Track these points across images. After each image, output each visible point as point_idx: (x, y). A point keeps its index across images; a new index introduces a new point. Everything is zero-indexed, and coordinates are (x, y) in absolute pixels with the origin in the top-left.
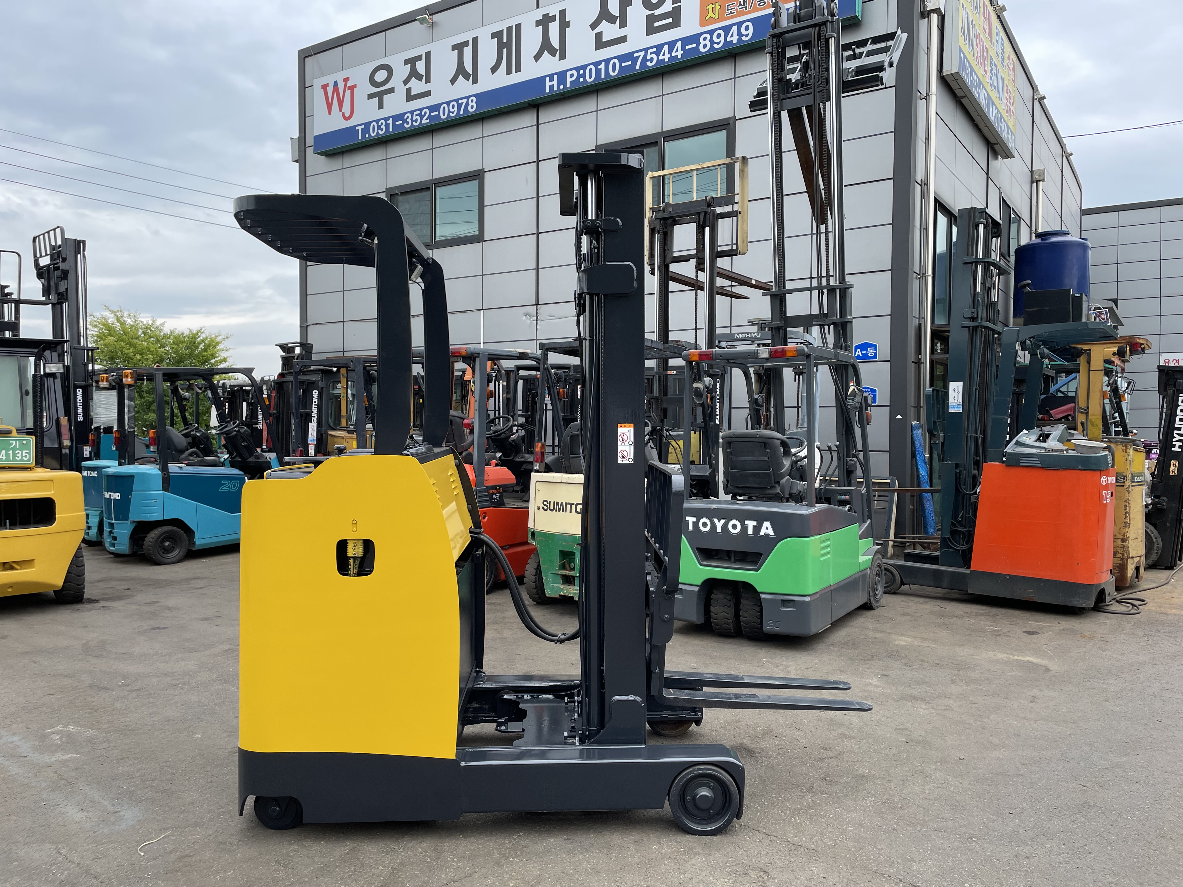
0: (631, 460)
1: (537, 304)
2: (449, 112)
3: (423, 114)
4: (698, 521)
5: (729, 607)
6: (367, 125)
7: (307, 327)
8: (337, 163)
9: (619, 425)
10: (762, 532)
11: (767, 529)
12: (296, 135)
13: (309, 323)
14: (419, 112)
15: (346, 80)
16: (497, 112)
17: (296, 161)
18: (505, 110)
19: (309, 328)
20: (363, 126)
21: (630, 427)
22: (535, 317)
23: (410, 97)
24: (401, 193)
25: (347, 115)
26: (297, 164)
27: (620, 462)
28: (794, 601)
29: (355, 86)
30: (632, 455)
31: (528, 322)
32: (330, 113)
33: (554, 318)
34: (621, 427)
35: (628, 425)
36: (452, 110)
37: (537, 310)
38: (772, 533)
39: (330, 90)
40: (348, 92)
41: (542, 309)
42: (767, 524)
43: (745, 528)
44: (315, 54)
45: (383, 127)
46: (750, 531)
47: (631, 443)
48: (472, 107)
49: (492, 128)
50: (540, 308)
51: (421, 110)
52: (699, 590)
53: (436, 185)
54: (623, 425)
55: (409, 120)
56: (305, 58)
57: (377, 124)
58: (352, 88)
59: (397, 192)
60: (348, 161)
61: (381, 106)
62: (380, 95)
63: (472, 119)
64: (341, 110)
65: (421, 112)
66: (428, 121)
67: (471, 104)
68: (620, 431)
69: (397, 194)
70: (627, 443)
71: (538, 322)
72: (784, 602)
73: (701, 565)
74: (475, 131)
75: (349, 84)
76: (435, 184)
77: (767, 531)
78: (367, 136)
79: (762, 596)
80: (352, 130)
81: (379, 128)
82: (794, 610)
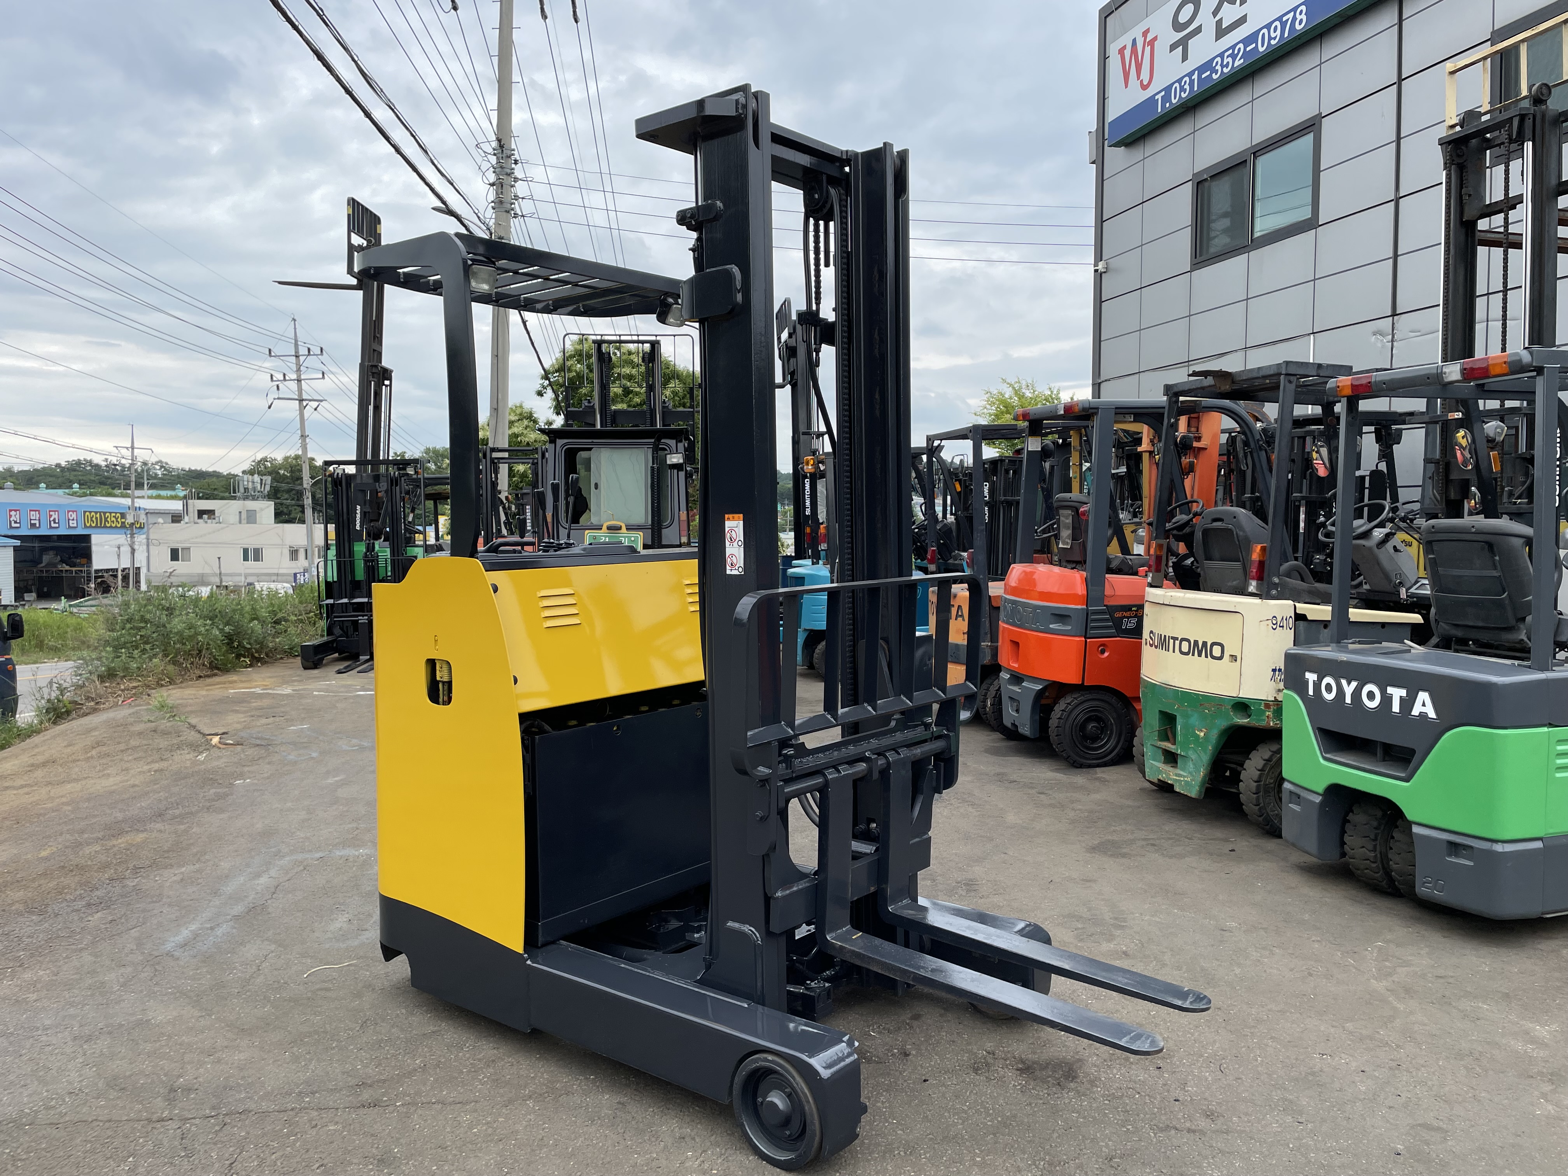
0: (740, 570)
1: (1394, 314)
2: (1270, 38)
3: (1236, 52)
4: (1320, 679)
5: (1374, 840)
6: (1168, 89)
7: (1100, 384)
8: (1137, 153)
9: (727, 516)
10: (1415, 712)
11: (1424, 705)
12: (1094, 128)
13: (1102, 378)
14: (1231, 51)
15: (1145, 34)
16: (1339, 20)
17: (1093, 163)
18: (1350, 13)
19: (1102, 385)
20: (1163, 93)
21: (739, 519)
22: (1390, 337)
23: (1221, 32)
24: (1211, 177)
25: (1145, 83)
26: (1094, 165)
27: (728, 572)
28: (1471, 847)
29: (1155, 38)
30: (741, 563)
31: (1379, 345)
32: (1126, 87)
33: (1419, 334)
34: (728, 519)
35: (736, 516)
36: (1273, 35)
37: (1393, 324)
38: (1432, 714)
39: (1127, 53)
40: (1148, 49)
41: (1401, 321)
42: (1423, 696)
43: (1387, 700)
44: (1116, 9)
45: (1187, 87)
46: (1396, 708)
47: (740, 543)
48: (1301, 22)
49: (1333, 47)
50: (1398, 320)
51: (1233, 47)
52: (1322, 803)
53: (1257, 154)
54: (731, 516)
55: (1218, 68)
56: (1106, 18)
57: (1180, 84)
58: (1152, 43)
59: (1205, 177)
60: (1150, 147)
61: (1185, 58)
62: (1183, 43)
63: (1304, 40)
64: (1138, 78)
65: (1233, 51)
66: (1242, 61)
67: (1299, 17)
68: (728, 524)
69: (1206, 180)
70: (735, 544)
71: (1395, 344)
72: (1454, 848)
73: (1325, 759)
74: (1309, 60)
75: (1150, 37)
76: (1254, 153)
77: (1424, 710)
78: (1168, 105)
79: (1416, 829)
80: (1152, 100)
81: (1182, 89)
82: (1472, 864)
